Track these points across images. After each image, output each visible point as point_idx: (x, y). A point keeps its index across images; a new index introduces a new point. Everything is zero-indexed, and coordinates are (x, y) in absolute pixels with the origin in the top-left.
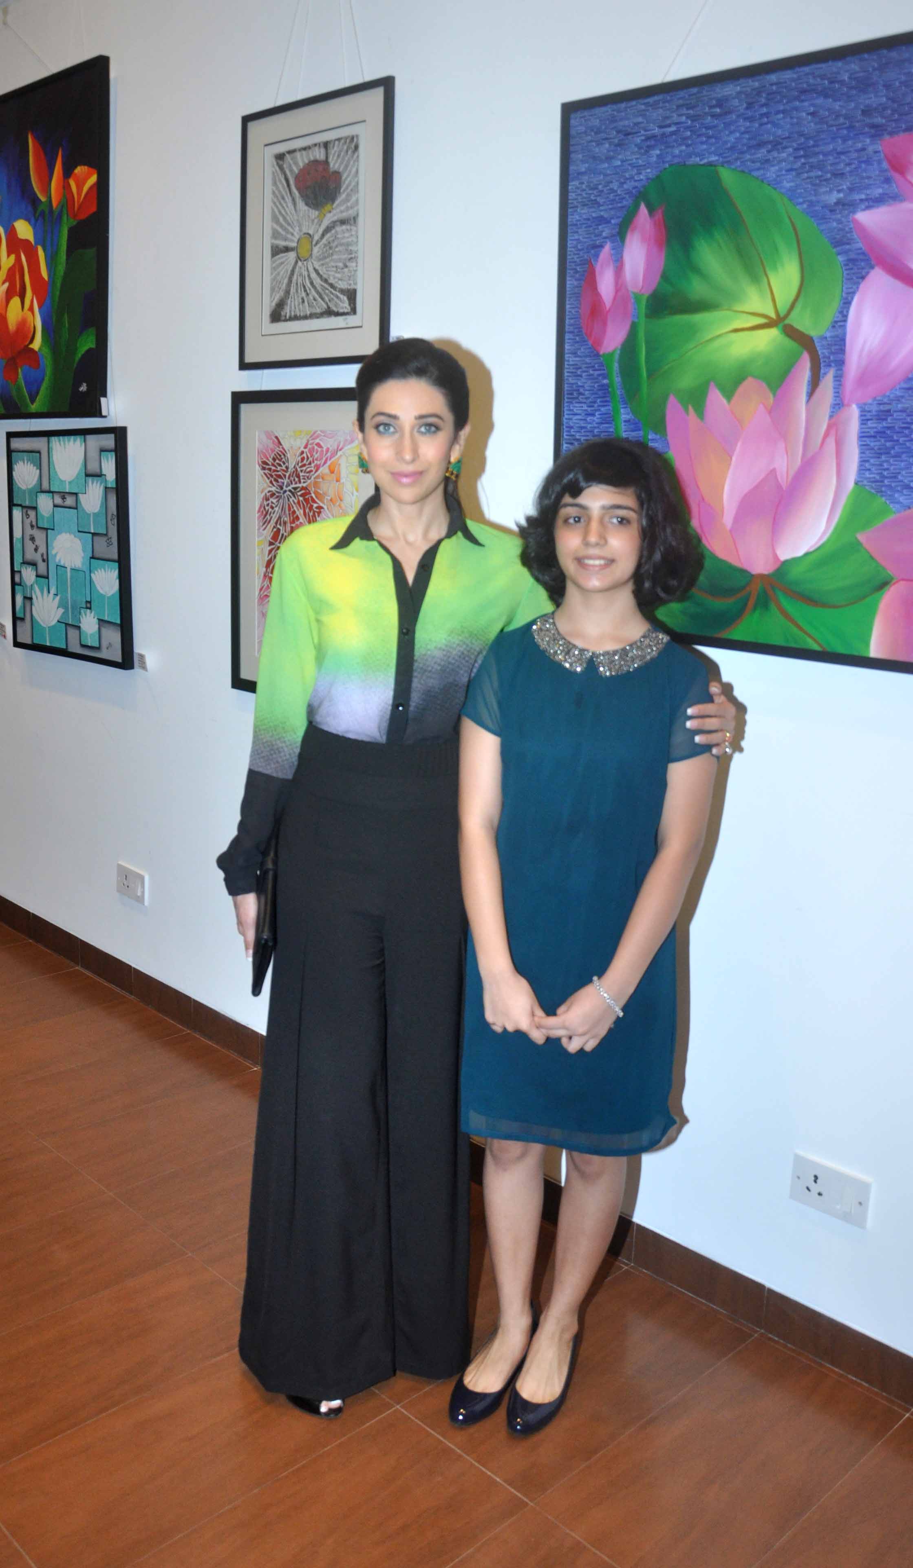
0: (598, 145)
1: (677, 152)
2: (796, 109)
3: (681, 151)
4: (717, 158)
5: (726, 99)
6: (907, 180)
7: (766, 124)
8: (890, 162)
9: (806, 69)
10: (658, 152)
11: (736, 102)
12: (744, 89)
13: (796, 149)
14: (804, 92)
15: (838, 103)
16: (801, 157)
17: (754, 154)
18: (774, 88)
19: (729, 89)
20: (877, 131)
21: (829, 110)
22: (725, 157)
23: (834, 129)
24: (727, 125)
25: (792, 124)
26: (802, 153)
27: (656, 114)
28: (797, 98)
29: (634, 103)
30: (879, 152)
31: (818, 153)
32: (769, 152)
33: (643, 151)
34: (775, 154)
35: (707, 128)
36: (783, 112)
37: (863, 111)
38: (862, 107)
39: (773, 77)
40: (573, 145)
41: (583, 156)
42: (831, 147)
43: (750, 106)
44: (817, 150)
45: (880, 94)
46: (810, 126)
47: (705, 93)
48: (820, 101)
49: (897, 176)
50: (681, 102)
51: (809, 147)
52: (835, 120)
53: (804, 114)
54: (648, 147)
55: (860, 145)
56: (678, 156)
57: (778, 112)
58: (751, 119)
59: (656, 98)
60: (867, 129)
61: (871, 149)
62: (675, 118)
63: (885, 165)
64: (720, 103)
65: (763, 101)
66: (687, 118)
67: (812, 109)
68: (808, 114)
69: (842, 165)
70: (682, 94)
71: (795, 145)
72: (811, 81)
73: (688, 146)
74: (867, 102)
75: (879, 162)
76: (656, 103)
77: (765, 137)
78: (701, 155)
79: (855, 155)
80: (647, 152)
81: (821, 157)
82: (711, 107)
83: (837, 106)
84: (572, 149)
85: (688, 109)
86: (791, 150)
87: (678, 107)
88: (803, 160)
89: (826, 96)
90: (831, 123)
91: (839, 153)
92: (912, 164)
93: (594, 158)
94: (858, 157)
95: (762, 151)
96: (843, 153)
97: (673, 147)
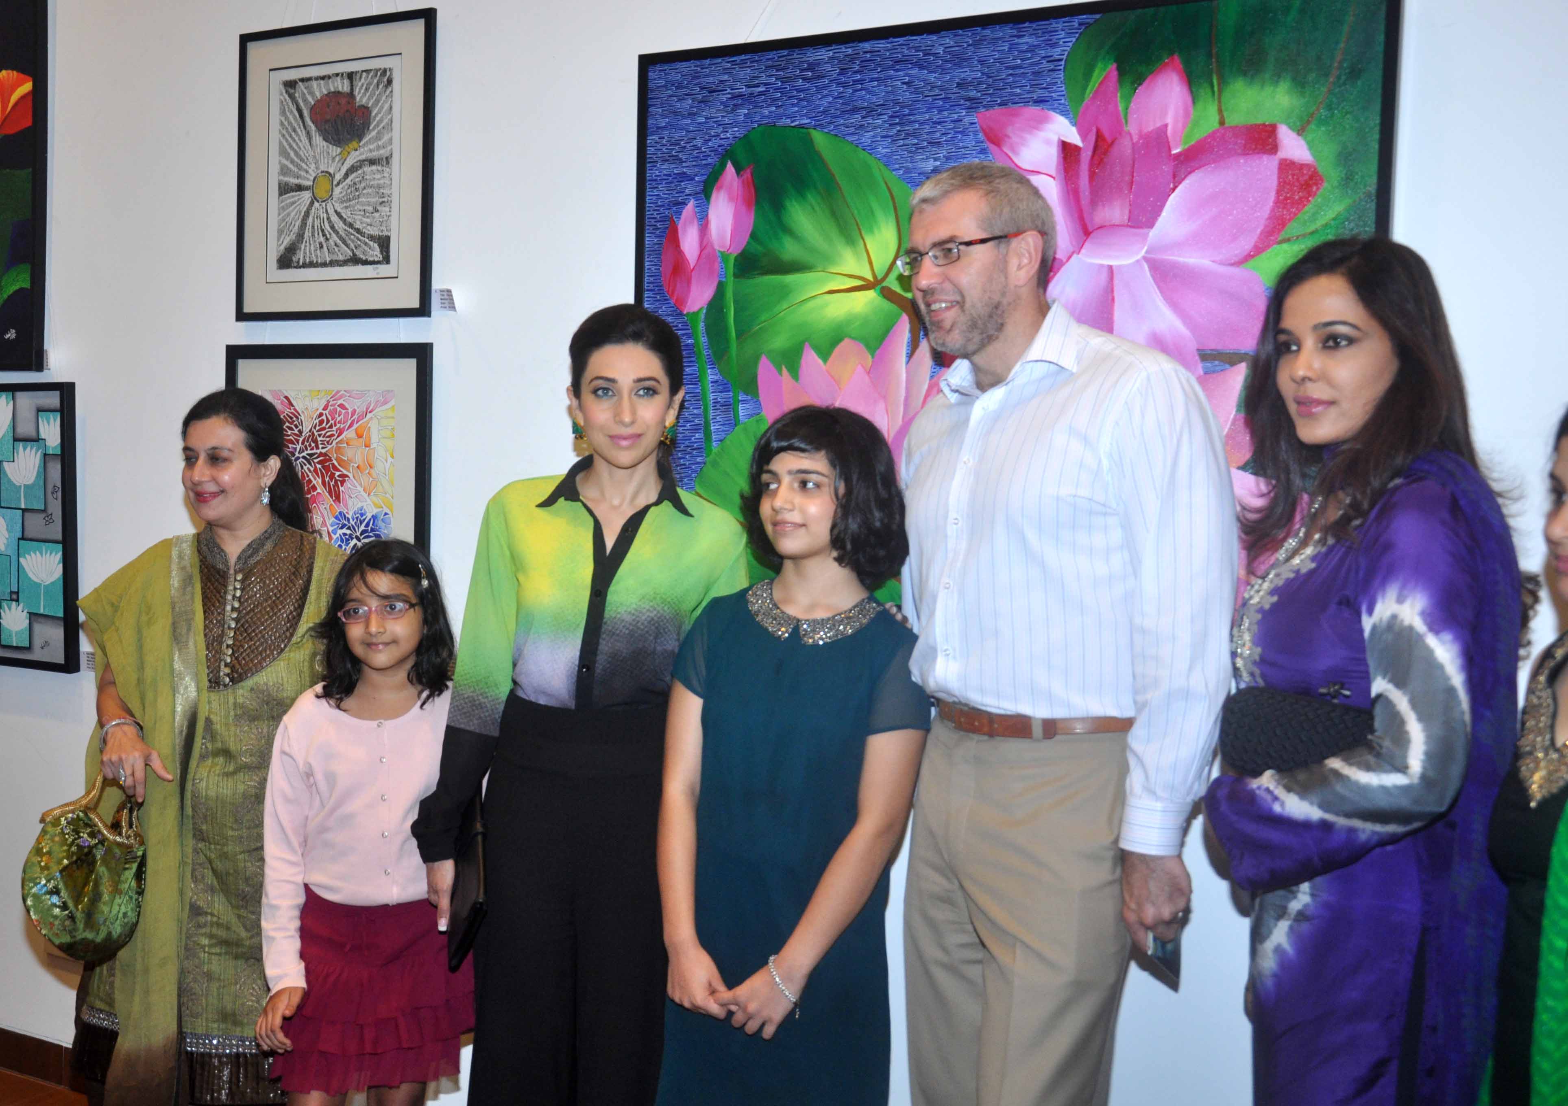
0: (679, 100)
1: (766, 112)
2: (890, 78)
3: (770, 112)
4: (809, 121)
5: (818, 63)
6: (1003, 151)
7: (860, 90)
8: (986, 134)
9: (901, 40)
10: (746, 111)
11: (828, 67)
12: (837, 55)
13: (891, 117)
14: (898, 62)
15: (934, 75)
16: (897, 124)
17: (848, 119)
18: (868, 55)
19: (822, 54)
20: (973, 104)
21: (924, 80)
22: (818, 121)
23: (930, 98)
24: (819, 89)
25: (887, 92)
26: (897, 120)
27: (745, 73)
28: (892, 68)
29: (720, 60)
30: (975, 123)
31: (915, 122)
32: (863, 118)
33: (729, 109)
34: (869, 120)
35: (799, 91)
36: (877, 79)
37: (958, 84)
38: (957, 80)
39: (867, 46)
40: (651, 98)
41: (663, 111)
42: (927, 116)
43: (843, 71)
44: (912, 118)
45: (975, 69)
46: (905, 96)
47: (795, 56)
48: (915, 72)
49: (992, 147)
50: (770, 63)
51: (905, 115)
52: (930, 90)
53: (899, 83)
54: (735, 105)
55: (956, 116)
56: (768, 117)
57: (872, 80)
58: (845, 85)
59: (743, 57)
60: (962, 102)
61: (967, 120)
62: (764, 78)
63: (981, 136)
64: (811, 67)
65: (857, 68)
66: (777, 79)
67: (907, 79)
68: (904, 83)
69: (938, 134)
70: (771, 55)
71: (890, 113)
72: (906, 52)
73: (778, 107)
74: (963, 75)
75: (976, 133)
76: (744, 62)
77: (859, 104)
78: (792, 117)
79: (952, 125)
80: (733, 110)
81: (917, 126)
82: (802, 70)
83: (932, 77)
84: (650, 102)
85: (778, 70)
86: (886, 116)
87: (767, 67)
88: (898, 128)
89: (921, 67)
90: (926, 93)
91: (935, 123)
92: (1009, 137)
93: (675, 113)
94: (954, 128)
95: (856, 116)
96: (939, 123)
97: (761, 107)
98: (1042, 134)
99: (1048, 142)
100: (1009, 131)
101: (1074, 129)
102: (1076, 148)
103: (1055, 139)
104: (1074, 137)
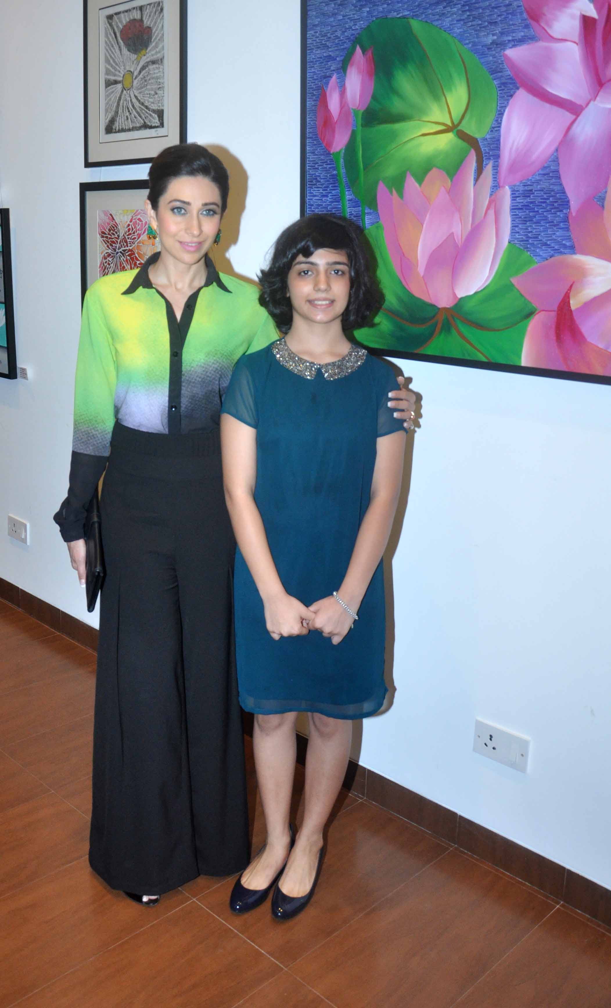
0: (327, 5)
1: (381, 9)
3: (383, 9)
4: (408, 13)
6: (540, 25)
8: (528, 12)
10: (368, 9)
13: (463, 6)
16: (465, 11)
17: (435, 9)
22: (414, 12)
26: (467, 8)
30: (520, 6)
31: (479, 8)
32: (444, 7)
33: (357, 9)
34: (448, 9)
40: (309, 5)
41: (316, 13)
44: (477, 5)
49: (533, 23)
51: (472, 4)
54: (361, 5)
56: (382, 12)
61: (515, 4)
63: (525, 15)
69: (495, 16)
73: (388, 4)
75: (521, 13)
78: (398, 11)
79: (504, 9)
80: (360, 9)
81: (481, 11)
84: (308, 8)
86: (460, 6)
88: (468, 13)
91: (493, 8)
92: (544, 15)
93: (323, 14)
94: (506, 11)
95: (440, 7)
96: (496, 8)
97: (378, 5)
98: (568, 11)
99: (573, 16)
100: (545, 10)
101: (591, 6)
102: (593, 20)
103: (578, 13)
104: (592, 12)
